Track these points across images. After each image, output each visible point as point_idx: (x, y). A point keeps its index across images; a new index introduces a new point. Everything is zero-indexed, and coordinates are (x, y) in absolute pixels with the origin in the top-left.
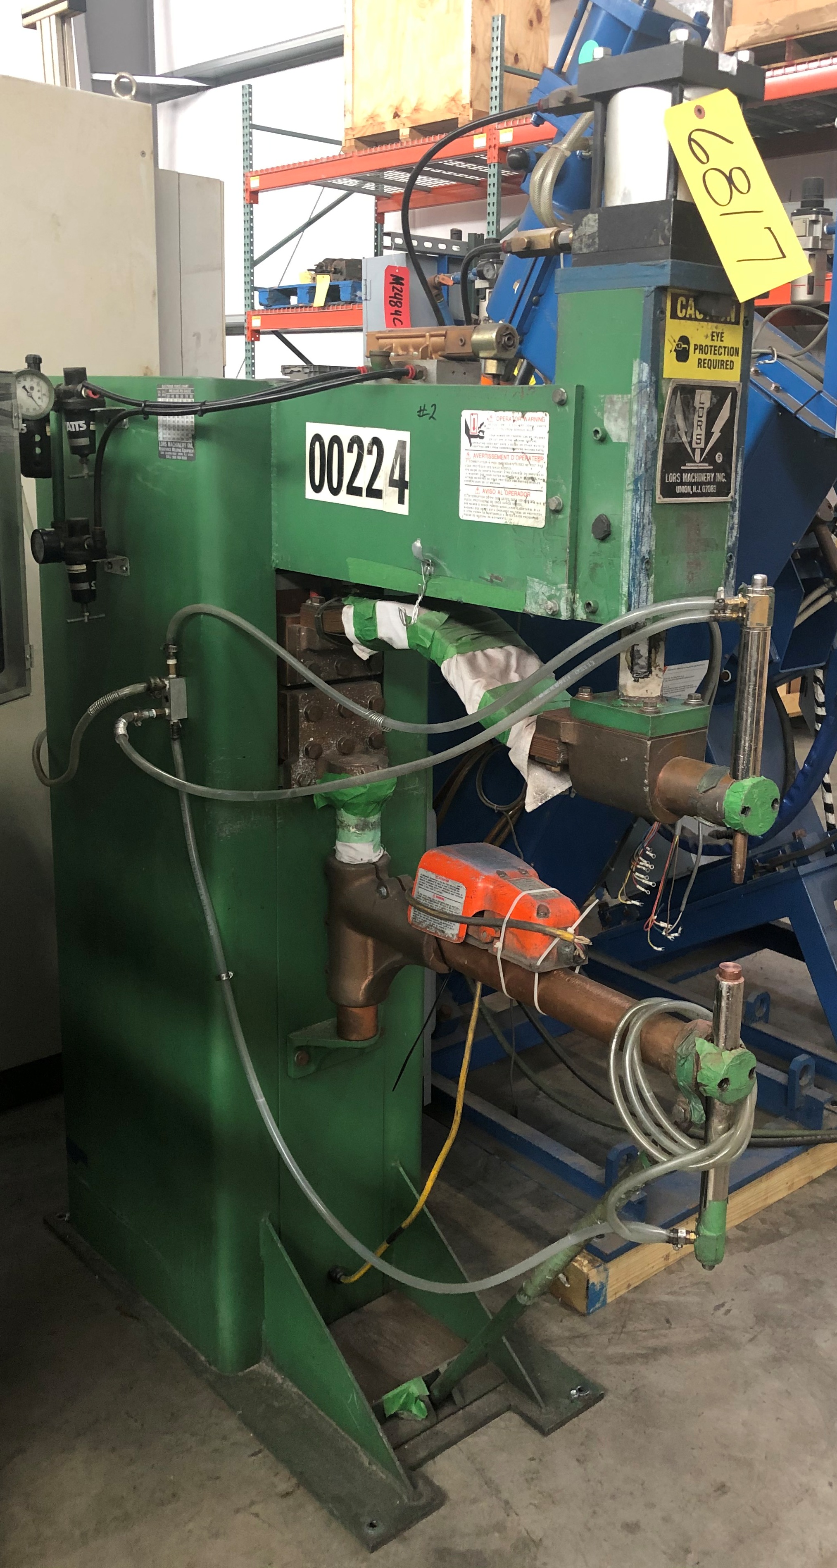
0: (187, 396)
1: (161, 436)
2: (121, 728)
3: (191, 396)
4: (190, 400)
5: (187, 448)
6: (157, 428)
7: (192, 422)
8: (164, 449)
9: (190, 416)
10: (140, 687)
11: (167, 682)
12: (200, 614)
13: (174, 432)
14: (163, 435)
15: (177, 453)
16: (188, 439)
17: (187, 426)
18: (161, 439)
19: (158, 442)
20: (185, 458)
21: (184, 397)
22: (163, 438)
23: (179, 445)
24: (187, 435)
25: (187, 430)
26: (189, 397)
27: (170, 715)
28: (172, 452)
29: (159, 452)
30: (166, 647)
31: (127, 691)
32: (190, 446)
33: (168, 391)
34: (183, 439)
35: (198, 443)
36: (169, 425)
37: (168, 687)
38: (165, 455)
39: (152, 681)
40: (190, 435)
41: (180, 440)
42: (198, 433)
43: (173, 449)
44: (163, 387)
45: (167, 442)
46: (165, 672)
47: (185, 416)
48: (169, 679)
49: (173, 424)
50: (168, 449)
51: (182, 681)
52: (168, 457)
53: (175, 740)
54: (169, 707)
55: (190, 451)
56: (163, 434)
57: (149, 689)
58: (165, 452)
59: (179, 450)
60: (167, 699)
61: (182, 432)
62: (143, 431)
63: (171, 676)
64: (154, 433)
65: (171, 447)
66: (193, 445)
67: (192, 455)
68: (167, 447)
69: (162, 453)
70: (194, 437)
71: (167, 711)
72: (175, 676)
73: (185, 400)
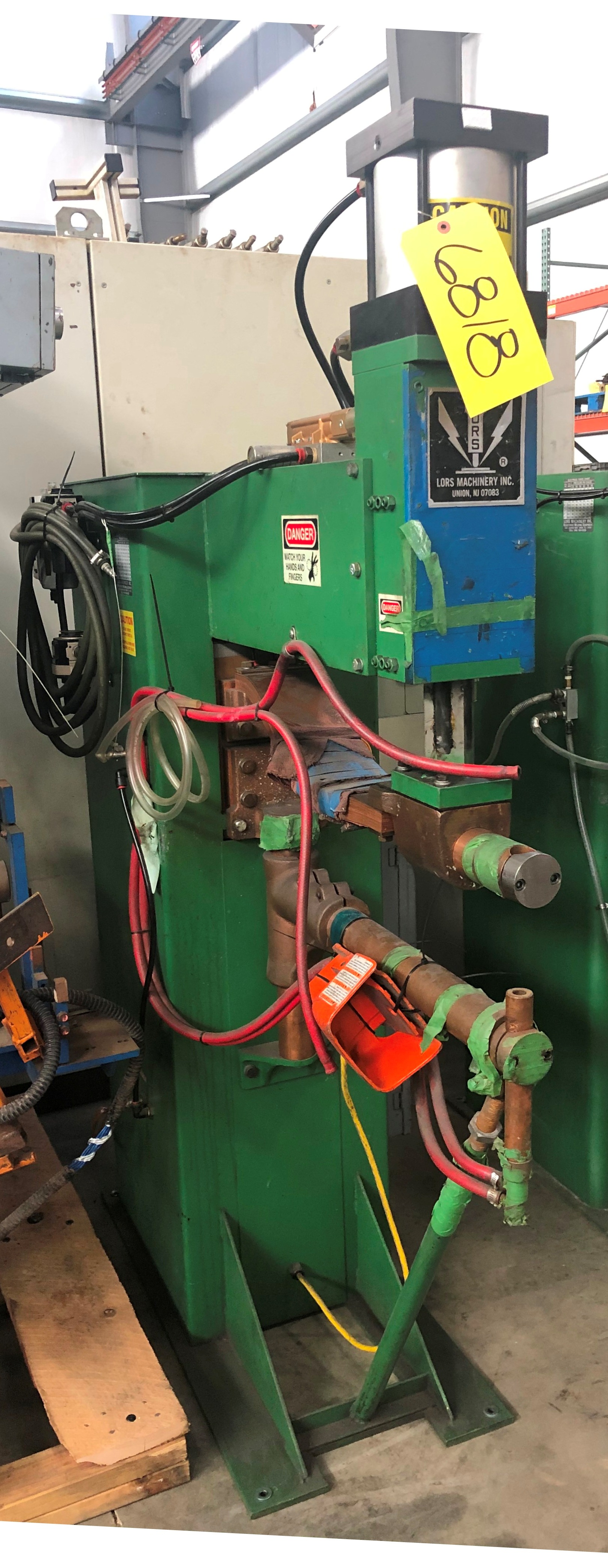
0: (588, 486)
1: (565, 516)
2: (536, 723)
3: (592, 486)
4: (590, 488)
5: (586, 523)
6: (563, 511)
7: (592, 504)
8: (567, 525)
9: (590, 500)
10: (547, 696)
11: (565, 693)
12: (591, 642)
13: (576, 512)
14: (566, 515)
15: (578, 527)
16: (588, 517)
17: (587, 507)
18: (565, 518)
19: (563, 520)
20: (585, 530)
21: (586, 486)
22: (568, 517)
23: (580, 521)
24: (587, 513)
25: (587, 510)
26: (590, 486)
27: (566, 717)
28: (574, 526)
29: (564, 527)
30: (565, 667)
31: (536, 699)
32: (589, 521)
33: (573, 483)
34: (584, 517)
35: (596, 519)
36: (573, 508)
37: (565, 696)
38: (568, 529)
39: (556, 691)
40: (590, 514)
41: (582, 518)
42: (596, 511)
43: (575, 525)
44: (569, 481)
45: (571, 520)
46: (564, 686)
47: (586, 500)
48: (567, 690)
49: (575, 506)
50: (571, 525)
51: (575, 691)
52: (571, 531)
53: (568, 734)
54: (566, 711)
55: (589, 525)
56: (568, 514)
57: (553, 697)
58: (568, 527)
59: (581, 525)
60: (564, 704)
61: (583, 512)
62: (551, 513)
63: (567, 688)
64: (560, 514)
65: (574, 523)
66: (592, 521)
67: (590, 528)
68: (571, 523)
69: (566, 528)
70: (593, 515)
71: (564, 713)
72: (570, 688)
73: (586, 489)
